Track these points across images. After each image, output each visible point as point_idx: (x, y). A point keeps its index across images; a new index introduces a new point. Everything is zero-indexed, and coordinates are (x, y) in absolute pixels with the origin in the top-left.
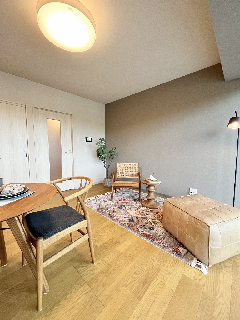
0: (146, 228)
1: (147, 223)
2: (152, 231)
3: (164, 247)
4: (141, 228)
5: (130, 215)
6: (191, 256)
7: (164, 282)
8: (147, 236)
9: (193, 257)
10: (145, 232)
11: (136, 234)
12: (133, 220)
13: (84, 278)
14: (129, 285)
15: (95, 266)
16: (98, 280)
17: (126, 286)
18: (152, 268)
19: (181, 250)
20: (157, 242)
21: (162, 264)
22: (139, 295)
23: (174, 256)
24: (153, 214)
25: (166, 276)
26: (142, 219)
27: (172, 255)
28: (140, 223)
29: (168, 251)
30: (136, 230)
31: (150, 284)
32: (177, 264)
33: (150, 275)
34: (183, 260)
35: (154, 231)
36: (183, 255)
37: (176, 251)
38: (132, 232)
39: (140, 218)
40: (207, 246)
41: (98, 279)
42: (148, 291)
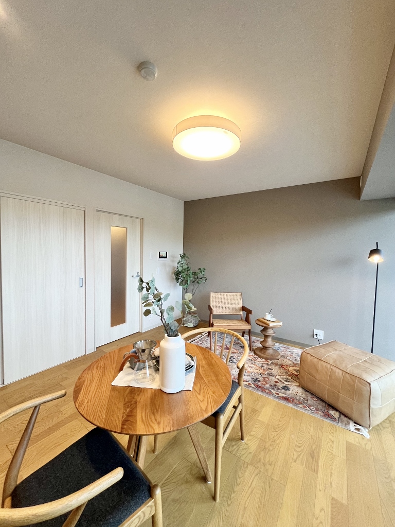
0: (279, 389)
1: (276, 382)
2: (288, 392)
3: (313, 412)
4: (273, 389)
5: (248, 372)
6: (346, 419)
7: (331, 451)
8: (286, 399)
9: (349, 420)
10: (281, 395)
11: (271, 397)
12: (257, 379)
13: (243, 458)
14: (297, 460)
15: (247, 443)
16: (260, 459)
17: (295, 461)
18: (312, 438)
19: (332, 413)
20: (301, 406)
21: (319, 432)
22: (313, 468)
23: (327, 421)
24: (277, 367)
25: (331, 445)
26: (267, 376)
27: (325, 420)
28: (268, 382)
29: (319, 416)
30: (269, 392)
31: (319, 455)
32: (335, 429)
33: (314, 447)
34: (340, 424)
35: (291, 392)
36: (337, 419)
37: (327, 415)
38: (264, 395)
39: (263, 374)
40: (368, 406)
41: (259, 457)
42: (321, 463)
